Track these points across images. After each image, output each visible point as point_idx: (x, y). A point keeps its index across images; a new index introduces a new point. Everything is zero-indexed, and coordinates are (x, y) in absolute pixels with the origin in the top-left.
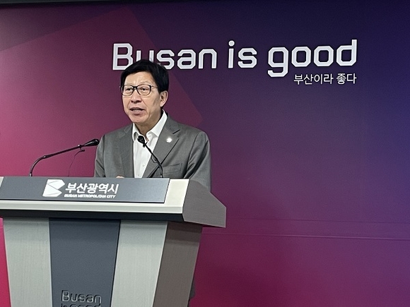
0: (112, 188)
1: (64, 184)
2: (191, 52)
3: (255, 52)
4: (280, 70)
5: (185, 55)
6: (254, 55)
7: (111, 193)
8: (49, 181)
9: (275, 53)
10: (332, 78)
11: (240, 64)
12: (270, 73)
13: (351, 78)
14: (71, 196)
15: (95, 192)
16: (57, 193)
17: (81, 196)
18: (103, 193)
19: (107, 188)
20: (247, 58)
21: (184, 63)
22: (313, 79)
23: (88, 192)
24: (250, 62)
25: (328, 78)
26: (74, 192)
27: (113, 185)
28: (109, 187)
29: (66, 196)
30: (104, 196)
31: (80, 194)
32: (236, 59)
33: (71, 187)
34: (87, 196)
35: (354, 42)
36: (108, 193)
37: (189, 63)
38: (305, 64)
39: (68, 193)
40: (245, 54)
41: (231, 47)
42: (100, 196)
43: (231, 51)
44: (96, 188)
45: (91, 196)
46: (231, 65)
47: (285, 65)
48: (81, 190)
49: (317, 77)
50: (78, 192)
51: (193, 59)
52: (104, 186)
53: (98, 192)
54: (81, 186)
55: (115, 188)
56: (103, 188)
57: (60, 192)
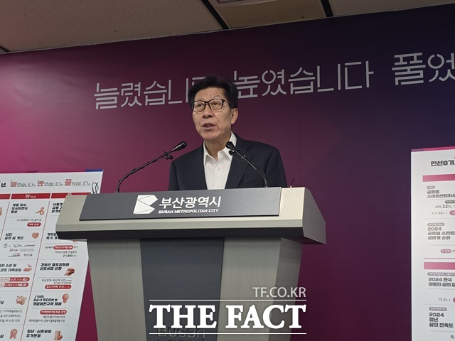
1: (157, 199)
7: (213, 206)
8: (139, 197)
14: (166, 212)
15: (194, 206)
16: (149, 210)
17: (178, 212)
18: (203, 207)
19: (207, 201)
23: (186, 206)
26: (169, 208)
27: (214, 198)
28: (210, 201)
29: (160, 212)
30: (206, 211)
31: (177, 209)
33: (166, 202)
34: (185, 211)
39: (162, 208)
42: (200, 211)
44: (194, 202)
45: (190, 211)
48: (179, 205)
50: (174, 207)
52: (204, 199)
53: (197, 206)
54: (177, 200)
55: (217, 201)
56: (204, 201)
57: (153, 209)
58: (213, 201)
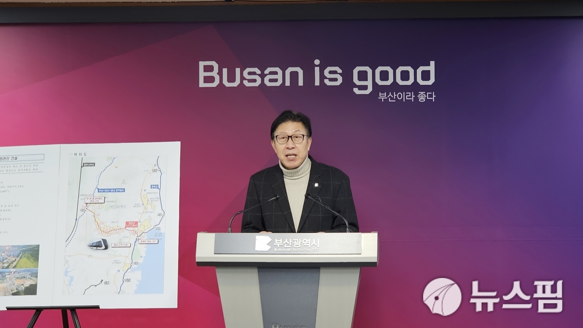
1: (271, 240)
2: (277, 69)
3: (340, 71)
4: (365, 88)
5: (271, 73)
6: (340, 74)
7: (314, 246)
8: (257, 237)
9: (360, 72)
10: (413, 96)
11: (327, 82)
12: (356, 90)
13: (431, 96)
14: (280, 249)
15: (300, 246)
16: (267, 248)
17: (289, 250)
18: (307, 247)
19: (309, 242)
20: (333, 77)
21: (271, 80)
22: (396, 97)
23: (295, 245)
24: (336, 80)
25: (410, 96)
26: (282, 247)
27: (314, 240)
30: (309, 249)
32: (322, 77)
33: (278, 242)
35: (432, 63)
37: (276, 80)
38: (389, 83)
39: (276, 247)
40: (331, 72)
41: (317, 66)
42: (305, 249)
43: (317, 70)
44: (300, 243)
45: (298, 250)
46: (317, 83)
47: (369, 83)
48: (287, 244)
49: (400, 95)
51: (279, 77)
52: (307, 241)
53: (303, 247)
54: (286, 241)
55: (317, 242)
57: (269, 247)
58: (314, 243)
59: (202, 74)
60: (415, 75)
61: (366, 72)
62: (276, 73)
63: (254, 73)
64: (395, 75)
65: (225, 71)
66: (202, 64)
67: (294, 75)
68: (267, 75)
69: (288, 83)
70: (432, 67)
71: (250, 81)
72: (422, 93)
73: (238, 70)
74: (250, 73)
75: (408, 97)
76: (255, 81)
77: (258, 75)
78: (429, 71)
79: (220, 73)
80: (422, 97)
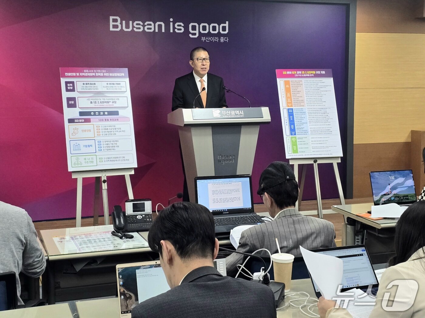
0: (241, 113)
1: (220, 111)
2: (151, 23)
3: (183, 25)
4: (195, 34)
5: (148, 25)
6: (183, 26)
7: (241, 114)
9: (192, 26)
10: (218, 39)
11: (176, 30)
12: (190, 35)
13: (226, 39)
15: (234, 114)
16: (219, 116)
18: (238, 115)
20: (179, 27)
21: (148, 29)
22: (210, 39)
23: (232, 114)
24: (180, 29)
25: (216, 39)
26: (226, 115)
27: (240, 111)
28: (239, 112)
30: (239, 116)
31: (229, 115)
32: (174, 28)
34: (232, 116)
35: (227, 22)
36: (240, 115)
37: (150, 29)
38: (206, 32)
39: (223, 115)
40: (178, 26)
41: (171, 22)
42: (237, 116)
43: (171, 24)
45: (234, 116)
46: (171, 31)
47: (197, 32)
48: (228, 114)
49: (211, 39)
51: (152, 27)
53: (236, 115)
55: (242, 112)
56: (237, 112)
59: (111, 23)
60: (219, 29)
61: (195, 26)
62: (150, 25)
63: (139, 24)
64: (209, 28)
65: (124, 22)
66: (111, 18)
67: (160, 26)
68: (146, 25)
69: (157, 31)
70: (227, 25)
71: (137, 28)
72: (222, 38)
73: (131, 22)
74: (137, 24)
75: (216, 40)
76: (140, 28)
77: (141, 25)
78: (226, 26)
79: (121, 23)
80: (222, 40)
